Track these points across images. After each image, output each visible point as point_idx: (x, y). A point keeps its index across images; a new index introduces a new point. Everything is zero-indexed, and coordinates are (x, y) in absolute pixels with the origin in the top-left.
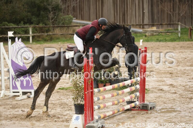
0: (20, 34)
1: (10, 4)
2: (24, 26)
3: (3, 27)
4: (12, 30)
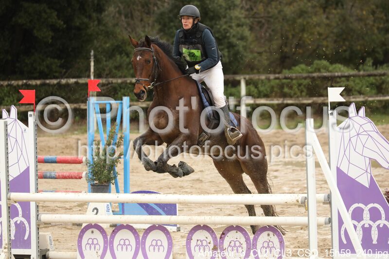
0: (363, 94)
1: (335, 9)
2: (375, 72)
3: (315, 75)
4: (339, 84)
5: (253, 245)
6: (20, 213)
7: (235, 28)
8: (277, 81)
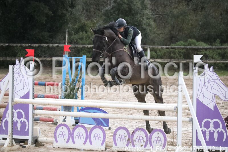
1: (201, 11)
5: (150, 139)
6: (24, 116)
7: (145, 20)
8: (167, 50)
